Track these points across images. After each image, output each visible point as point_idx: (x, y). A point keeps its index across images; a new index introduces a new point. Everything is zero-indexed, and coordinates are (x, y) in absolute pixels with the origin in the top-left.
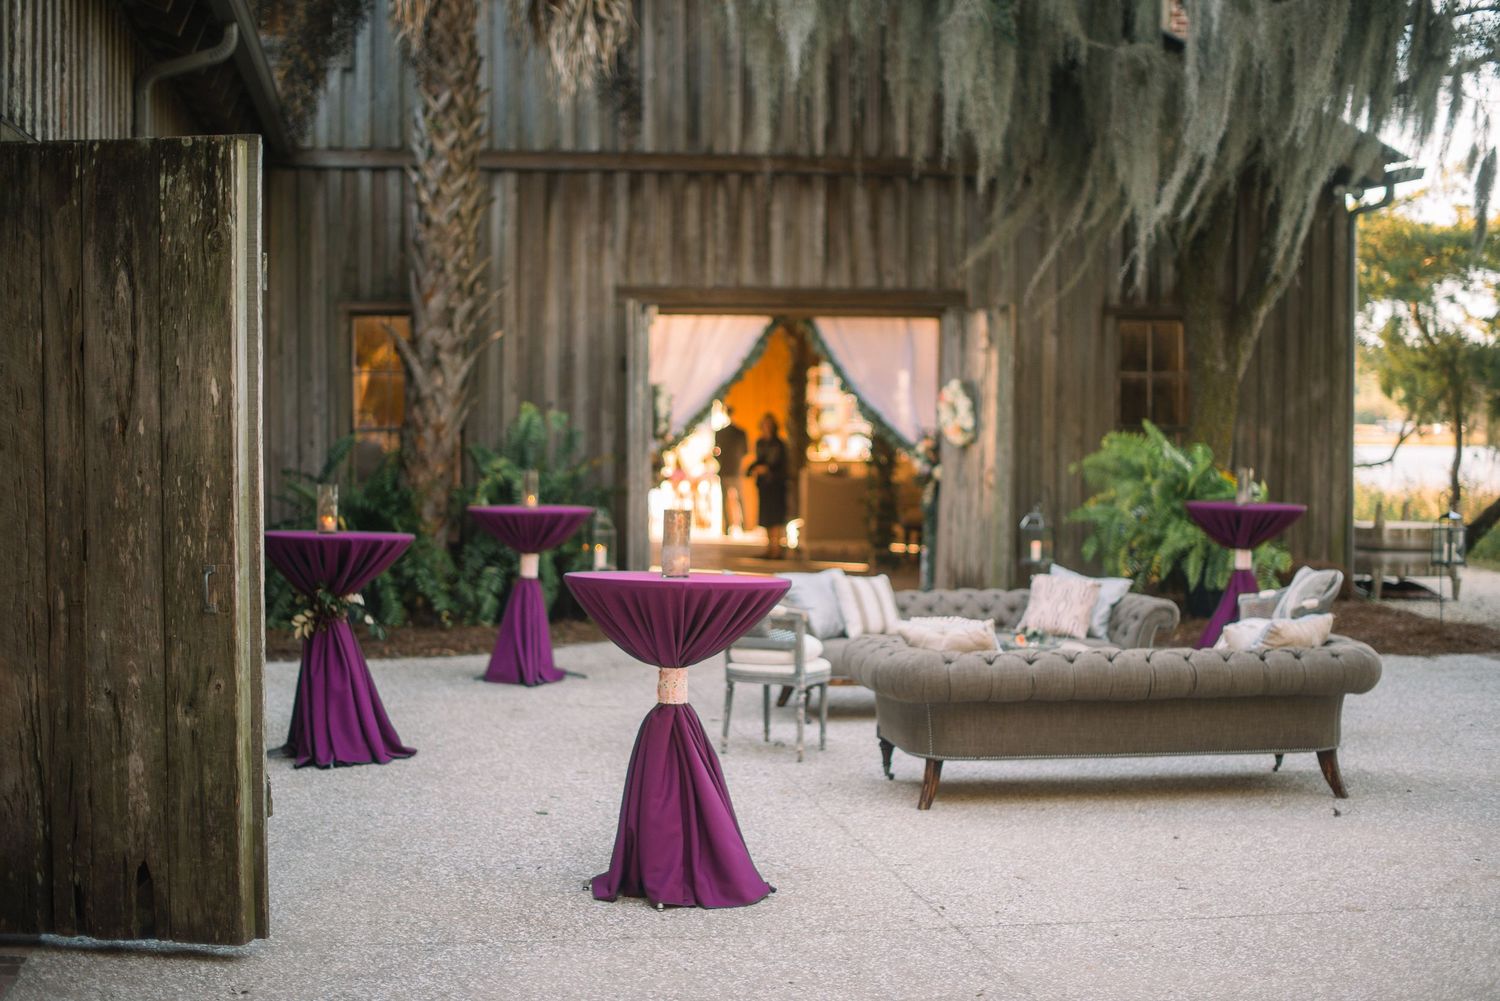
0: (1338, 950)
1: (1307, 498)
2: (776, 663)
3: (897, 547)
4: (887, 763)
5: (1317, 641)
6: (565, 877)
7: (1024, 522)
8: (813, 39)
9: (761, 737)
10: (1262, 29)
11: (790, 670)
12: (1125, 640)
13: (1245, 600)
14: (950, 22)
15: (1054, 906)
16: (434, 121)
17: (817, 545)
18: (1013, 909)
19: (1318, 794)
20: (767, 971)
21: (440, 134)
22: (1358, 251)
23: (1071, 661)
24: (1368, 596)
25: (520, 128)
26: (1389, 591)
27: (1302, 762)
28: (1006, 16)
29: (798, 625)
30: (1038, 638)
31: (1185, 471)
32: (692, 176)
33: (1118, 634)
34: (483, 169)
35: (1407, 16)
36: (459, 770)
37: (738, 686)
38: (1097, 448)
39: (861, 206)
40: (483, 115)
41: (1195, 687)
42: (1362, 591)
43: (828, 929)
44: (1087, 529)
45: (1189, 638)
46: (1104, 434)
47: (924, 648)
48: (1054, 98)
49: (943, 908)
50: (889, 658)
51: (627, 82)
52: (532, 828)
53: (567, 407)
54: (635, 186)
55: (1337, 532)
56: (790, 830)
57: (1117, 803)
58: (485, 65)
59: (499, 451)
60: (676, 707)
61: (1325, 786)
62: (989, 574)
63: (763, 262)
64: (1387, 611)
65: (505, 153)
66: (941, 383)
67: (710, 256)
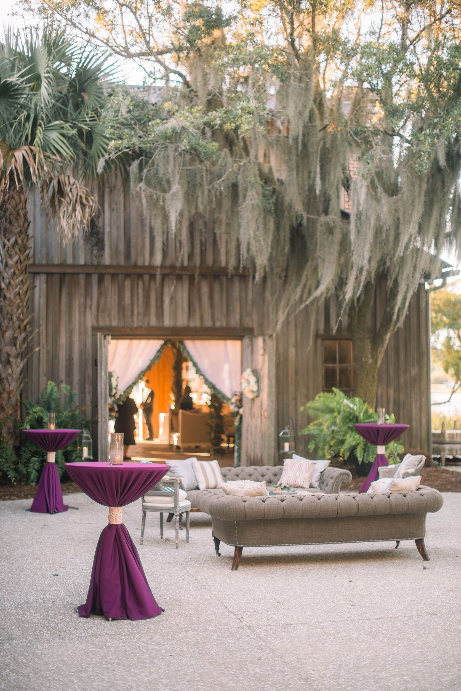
0: (425, 634)
1: (410, 421)
2: (165, 502)
3: (224, 445)
4: (217, 548)
5: (414, 488)
6: (66, 606)
7: (281, 434)
8: (181, 214)
9: (159, 537)
10: (385, 209)
11: (172, 505)
12: (327, 489)
13: (381, 469)
14: (244, 206)
15: (294, 616)
16: (8, 251)
17: (186, 445)
18: (275, 617)
19: (416, 559)
20: (159, 650)
21: (11, 257)
22: (431, 307)
23: (301, 500)
24: (439, 465)
25: (48, 254)
26: (449, 462)
27: (409, 544)
28: (269, 203)
29: (175, 484)
30: (286, 489)
31: (353, 410)
32: (127, 275)
33: (324, 486)
34: (30, 273)
35: (450, 203)
36: (17, 555)
37: (148, 513)
38: (313, 399)
39: (205, 289)
40: (31, 248)
41: (358, 511)
42: (436, 463)
43: (189, 629)
44: (309, 438)
45: (357, 486)
46: (317, 394)
47: (233, 495)
48: (292, 240)
49: (242, 618)
50: (217, 500)
51: (97, 233)
52: (51, 583)
53: (70, 382)
54: (101, 280)
55: (424, 436)
56: (172, 581)
57: (323, 565)
58: (31, 225)
59: (38, 403)
60: (117, 525)
61: (419, 555)
62: (265, 458)
63: (160, 315)
64: (447, 472)
65: (41, 265)
66: (242, 370)
67: (135, 312)
